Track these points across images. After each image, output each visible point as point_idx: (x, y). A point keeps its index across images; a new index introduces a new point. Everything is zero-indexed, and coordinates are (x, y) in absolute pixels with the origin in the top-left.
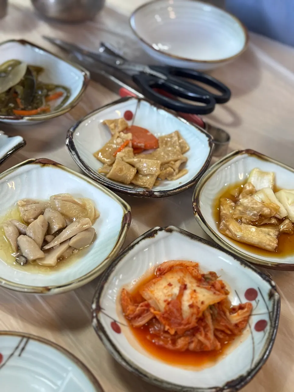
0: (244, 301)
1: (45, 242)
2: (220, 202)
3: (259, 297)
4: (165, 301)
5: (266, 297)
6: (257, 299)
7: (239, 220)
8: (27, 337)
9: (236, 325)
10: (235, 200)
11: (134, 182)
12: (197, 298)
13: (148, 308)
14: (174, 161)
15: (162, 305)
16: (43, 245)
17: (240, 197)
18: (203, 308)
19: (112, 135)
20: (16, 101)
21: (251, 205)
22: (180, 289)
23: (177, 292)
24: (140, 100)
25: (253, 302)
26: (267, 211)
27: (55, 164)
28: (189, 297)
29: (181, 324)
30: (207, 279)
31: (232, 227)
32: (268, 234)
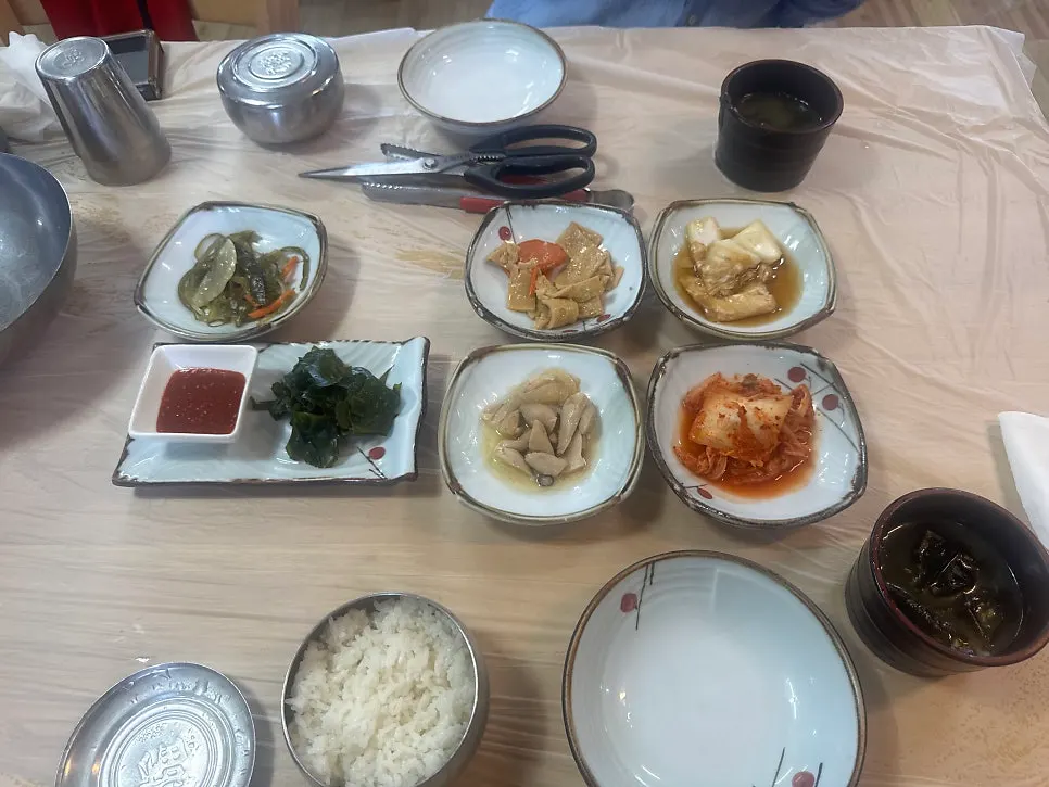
0: (795, 386)
1: (555, 446)
2: (681, 284)
3: (808, 373)
4: (729, 436)
5: (817, 370)
6: (807, 377)
7: (719, 295)
8: (650, 564)
9: (806, 416)
10: (698, 274)
11: (581, 316)
12: (765, 416)
13: (716, 453)
14: (603, 264)
15: (728, 442)
16: (555, 451)
17: (699, 265)
18: (781, 423)
19: (504, 270)
20: (245, 299)
21: (717, 270)
22: (739, 415)
23: (739, 420)
24: (507, 207)
25: (805, 382)
26: (739, 267)
27: (492, 350)
28: (756, 419)
29: (764, 451)
30: (751, 387)
31: (718, 309)
32: (759, 294)
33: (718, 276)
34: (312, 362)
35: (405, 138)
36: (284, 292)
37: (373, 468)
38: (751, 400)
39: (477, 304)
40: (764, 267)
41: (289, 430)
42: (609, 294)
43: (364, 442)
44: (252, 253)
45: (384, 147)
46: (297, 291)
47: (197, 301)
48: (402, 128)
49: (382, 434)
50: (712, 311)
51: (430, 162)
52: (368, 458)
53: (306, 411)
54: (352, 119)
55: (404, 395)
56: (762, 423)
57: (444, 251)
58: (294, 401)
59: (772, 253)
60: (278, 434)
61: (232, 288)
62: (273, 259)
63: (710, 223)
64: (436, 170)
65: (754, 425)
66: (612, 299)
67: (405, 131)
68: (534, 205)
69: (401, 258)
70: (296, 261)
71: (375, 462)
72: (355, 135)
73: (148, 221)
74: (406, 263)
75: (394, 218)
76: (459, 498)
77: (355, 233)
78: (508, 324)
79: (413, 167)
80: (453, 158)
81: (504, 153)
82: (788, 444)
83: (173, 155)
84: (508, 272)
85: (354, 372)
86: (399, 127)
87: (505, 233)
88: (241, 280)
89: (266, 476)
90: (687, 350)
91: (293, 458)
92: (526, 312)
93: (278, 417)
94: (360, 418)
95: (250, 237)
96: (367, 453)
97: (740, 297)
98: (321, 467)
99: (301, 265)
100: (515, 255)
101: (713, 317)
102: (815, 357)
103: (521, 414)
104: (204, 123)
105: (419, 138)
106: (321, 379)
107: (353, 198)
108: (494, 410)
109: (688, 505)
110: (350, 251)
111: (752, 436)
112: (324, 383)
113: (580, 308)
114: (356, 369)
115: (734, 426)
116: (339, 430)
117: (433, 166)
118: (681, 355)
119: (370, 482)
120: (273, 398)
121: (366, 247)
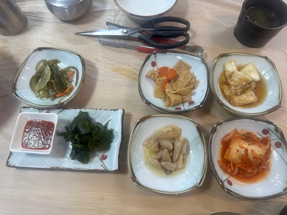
1: (172, 158)
3: (270, 132)
4: (240, 159)
5: (274, 132)
7: (236, 94)
10: (228, 84)
11: (183, 101)
12: (256, 154)
13: (234, 165)
14: (192, 79)
15: (239, 161)
16: (172, 160)
17: (229, 81)
18: (261, 157)
19: (153, 80)
20: (54, 89)
21: (236, 84)
22: (245, 152)
23: (244, 153)
24: (155, 54)
25: (268, 135)
26: (244, 83)
27: (149, 117)
28: (251, 154)
29: (253, 166)
30: (249, 138)
31: (236, 100)
32: (252, 95)
33: (236, 86)
35: (115, 19)
36: (69, 87)
37: (103, 164)
38: (250, 145)
39: (143, 97)
40: (253, 83)
41: (71, 147)
42: (193, 91)
43: (99, 152)
44: (57, 68)
45: (107, 23)
46: (74, 86)
47: (37, 88)
48: (114, 15)
50: (233, 102)
51: (125, 31)
52: (101, 159)
54: (95, 10)
55: (114, 133)
56: (254, 156)
57: (129, 68)
59: (256, 77)
60: (67, 147)
61: (49, 84)
62: (65, 72)
63: (233, 63)
64: (127, 35)
65: (251, 156)
66: (194, 94)
67: (115, 16)
68: (165, 53)
69: (114, 71)
70: (74, 72)
71: (103, 161)
72: (96, 17)
73: (19, 52)
74: (115, 73)
75: (110, 53)
76: (136, 184)
77: (97, 60)
78: (154, 106)
79: (119, 32)
80: (134, 29)
81: (154, 29)
82: (262, 164)
83: (28, 23)
84: (155, 81)
86: (113, 14)
87: (154, 64)
88: (53, 81)
90: (225, 121)
91: (72, 159)
92: (161, 98)
93: (67, 140)
94: (97, 145)
95: (56, 62)
96: (100, 156)
97: (244, 96)
98: (83, 163)
99: (75, 74)
100: (157, 74)
101: (233, 104)
102: (274, 127)
103: (159, 143)
104: (39, 10)
105: (121, 19)
107: (95, 44)
108: (148, 140)
109: (225, 191)
110: (94, 67)
111: (249, 160)
112: (84, 132)
113: (182, 98)
115: (242, 155)
117: (126, 33)
118: (223, 123)
120: (65, 131)
121: (100, 65)
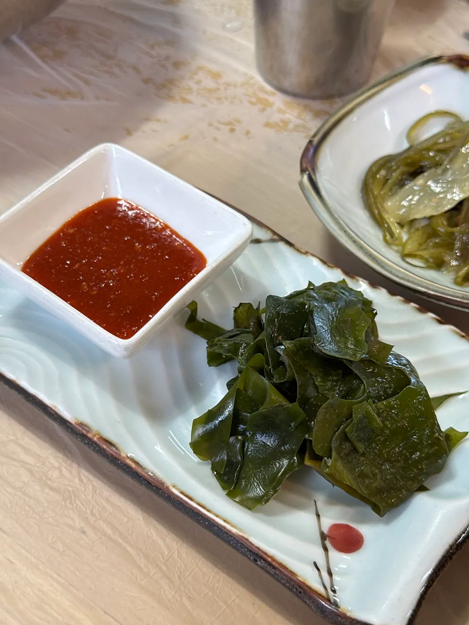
34: (329, 300)
37: (322, 564)
41: (217, 392)
43: (333, 500)
49: (376, 509)
52: (323, 537)
53: (270, 377)
58: (259, 349)
60: (196, 388)
71: (334, 554)
85: (392, 361)
89: (130, 450)
91: (197, 446)
93: (216, 359)
94: (355, 449)
96: (327, 523)
98: (231, 495)
106: (328, 336)
112: (328, 347)
114: (398, 357)
116: (304, 449)
119: (301, 590)
120: (228, 325)
